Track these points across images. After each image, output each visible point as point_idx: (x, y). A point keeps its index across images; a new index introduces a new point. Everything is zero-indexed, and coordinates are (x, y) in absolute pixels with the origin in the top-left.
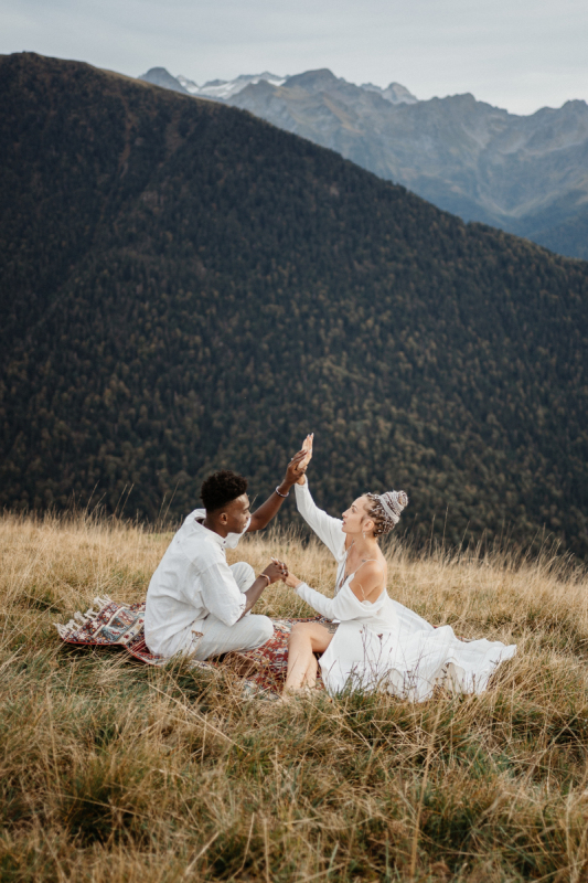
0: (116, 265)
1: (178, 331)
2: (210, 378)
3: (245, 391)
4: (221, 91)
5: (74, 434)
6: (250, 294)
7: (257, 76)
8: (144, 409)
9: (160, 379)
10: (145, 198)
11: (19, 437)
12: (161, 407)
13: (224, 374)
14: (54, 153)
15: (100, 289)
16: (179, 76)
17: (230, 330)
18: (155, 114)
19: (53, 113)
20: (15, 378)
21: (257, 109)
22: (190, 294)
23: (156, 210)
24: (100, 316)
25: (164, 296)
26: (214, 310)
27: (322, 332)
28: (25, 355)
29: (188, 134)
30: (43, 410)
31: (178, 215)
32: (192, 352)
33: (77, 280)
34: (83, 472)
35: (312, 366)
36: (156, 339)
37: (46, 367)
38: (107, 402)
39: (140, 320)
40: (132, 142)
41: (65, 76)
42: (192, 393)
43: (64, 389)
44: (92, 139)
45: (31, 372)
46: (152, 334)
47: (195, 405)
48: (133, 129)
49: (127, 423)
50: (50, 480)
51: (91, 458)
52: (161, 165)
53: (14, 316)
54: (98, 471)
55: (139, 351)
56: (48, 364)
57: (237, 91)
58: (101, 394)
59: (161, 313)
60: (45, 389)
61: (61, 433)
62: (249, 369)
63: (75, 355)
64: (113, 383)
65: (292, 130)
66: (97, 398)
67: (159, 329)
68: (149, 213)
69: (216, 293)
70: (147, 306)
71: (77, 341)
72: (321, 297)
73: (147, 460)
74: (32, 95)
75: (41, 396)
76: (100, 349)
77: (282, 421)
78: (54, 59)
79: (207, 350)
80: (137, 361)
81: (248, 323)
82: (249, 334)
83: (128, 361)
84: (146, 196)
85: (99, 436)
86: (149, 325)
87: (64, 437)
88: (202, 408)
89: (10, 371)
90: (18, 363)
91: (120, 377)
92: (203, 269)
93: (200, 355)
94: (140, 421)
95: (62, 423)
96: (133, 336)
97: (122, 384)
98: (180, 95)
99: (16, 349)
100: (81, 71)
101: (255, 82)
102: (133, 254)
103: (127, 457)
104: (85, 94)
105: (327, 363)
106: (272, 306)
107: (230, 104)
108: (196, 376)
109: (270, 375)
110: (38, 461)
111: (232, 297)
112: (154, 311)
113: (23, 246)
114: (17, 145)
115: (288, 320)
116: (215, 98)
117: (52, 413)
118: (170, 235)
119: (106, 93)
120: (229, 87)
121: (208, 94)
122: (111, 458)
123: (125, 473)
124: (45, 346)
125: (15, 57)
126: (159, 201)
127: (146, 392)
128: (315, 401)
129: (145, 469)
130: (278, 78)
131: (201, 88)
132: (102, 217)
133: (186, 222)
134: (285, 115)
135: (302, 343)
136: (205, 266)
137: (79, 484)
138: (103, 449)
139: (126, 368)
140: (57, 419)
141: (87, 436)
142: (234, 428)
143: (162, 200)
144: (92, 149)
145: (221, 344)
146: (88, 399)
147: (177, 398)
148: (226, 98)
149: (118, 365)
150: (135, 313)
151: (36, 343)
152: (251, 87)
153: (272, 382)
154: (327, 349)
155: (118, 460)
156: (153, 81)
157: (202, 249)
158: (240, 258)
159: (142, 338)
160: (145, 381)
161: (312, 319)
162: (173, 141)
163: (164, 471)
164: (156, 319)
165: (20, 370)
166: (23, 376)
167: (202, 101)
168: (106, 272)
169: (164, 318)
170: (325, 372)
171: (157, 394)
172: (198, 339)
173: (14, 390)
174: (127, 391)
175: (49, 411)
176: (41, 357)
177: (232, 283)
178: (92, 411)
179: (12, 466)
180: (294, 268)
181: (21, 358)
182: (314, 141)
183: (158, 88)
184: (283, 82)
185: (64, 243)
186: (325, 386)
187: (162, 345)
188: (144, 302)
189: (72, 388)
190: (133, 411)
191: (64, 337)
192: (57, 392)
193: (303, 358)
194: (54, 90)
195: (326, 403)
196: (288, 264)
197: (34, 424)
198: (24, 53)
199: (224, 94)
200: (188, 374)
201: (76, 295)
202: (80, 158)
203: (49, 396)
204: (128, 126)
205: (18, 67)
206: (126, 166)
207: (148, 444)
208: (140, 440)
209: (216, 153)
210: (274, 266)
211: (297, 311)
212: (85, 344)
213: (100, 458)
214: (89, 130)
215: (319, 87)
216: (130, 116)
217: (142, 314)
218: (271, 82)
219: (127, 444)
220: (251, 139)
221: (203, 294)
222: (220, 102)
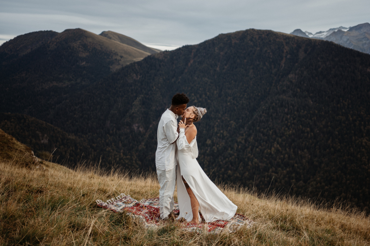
0: (278, 101)
1: (301, 126)
2: (313, 145)
3: (328, 150)
4: (322, 35)
5: (260, 164)
6: (330, 112)
7: (337, 28)
8: (286, 156)
9: (293, 145)
10: (290, 77)
11: (241, 164)
12: (293, 155)
13: (319, 143)
14: (258, 63)
15: (271, 110)
16: (306, 32)
17: (322, 126)
18: (295, 46)
19: (258, 49)
20: (241, 142)
21: (336, 40)
22: (306, 112)
23: (294, 81)
24: (271, 120)
25: (296, 113)
26: (315, 118)
27: (362, 127)
28: (244, 134)
29: (308, 52)
30: (250, 155)
31: (302, 83)
32: (306, 134)
33: (263, 107)
34: (263, 179)
35: (357, 141)
36: (292, 129)
37: (251, 139)
38: (272, 153)
39: (286, 122)
40: (286, 57)
41: (263, 36)
42: (306, 150)
43: (257, 147)
44: (271, 57)
45: (246, 140)
46: (290, 127)
47: (307, 155)
48: (287, 52)
49: (280, 160)
50: (251, 181)
51: (266, 174)
52: (296, 64)
53: (241, 120)
54: (269, 179)
55: (285, 134)
56: (252, 138)
57: (329, 35)
58: (270, 149)
59: (294, 119)
60: (250, 147)
61: (255, 163)
62: (329, 142)
63: (262, 135)
64: (275, 145)
65: (351, 48)
66: (269, 151)
67: (293, 125)
68: (291, 82)
69: (316, 112)
70: (289, 116)
71: (262, 129)
72: (362, 113)
73: (287, 176)
74: (252, 43)
75: (249, 149)
76: (271, 133)
77: (344, 163)
78: (260, 30)
79: (312, 134)
80: (284, 137)
81: (329, 123)
82: (329, 127)
83: (281, 137)
84: (290, 76)
85: (269, 165)
86: (289, 124)
87: (256, 165)
88: (310, 156)
89: (239, 140)
90: (241, 137)
91: (278, 143)
92: (312, 102)
93: (309, 135)
94: (285, 160)
95: (256, 160)
96: (283, 128)
97: (278, 146)
98: (305, 38)
99: (241, 132)
100: (269, 34)
101: (336, 31)
102: (285, 97)
103: (279, 174)
104: (270, 41)
105: (365, 140)
106: (340, 117)
107: (325, 40)
108: (307, 144)
109: (339, 144)
110: (247, 173)
111: (323, 113)
112: (292, 118)
113: (245, 96)
114: (245, 61)
115: (347, 122)
116: (319, 38)
117: (253, 156)
118: (299, 90)
119: (278, 40)
120: (325, 34)
121: (317, 37)
122: (273, 174)
123: (279, 180)
124: (251, 131)
125: (247, 31)
126: (295, 77)
127: (287, 149)
128: (359, 156)
129: (287, 179)
130: (346, 28)
131: (314, 35)
132: (273, 84)
133: (305, 85)
134: (348, 42)
135: (353, 132)
136: (312, 101)
137: (261, 183)
138: (271, 170)
139: (280, 140)
140: (254, 158)
141: (265, 165)
142: (323, 165)
143: (296, 77)
144: (271, 60)
145: (318, 131)
146: (266, 151)
147: (299, 152)
148: (323, 38)
149: (277, 139)
150: (284, 119)
151: (248, 130)
152: (334, 32)
153: (339, 147)
154: (364, 134)
155: (276, 175)
156: (295, 34)
157: (311, 95)
158: (327, 98)
159: (287, 129)
160: (287, 145)
161: (358, 122)
162: (302, 55)
163: (294, 180)
164: (292, 122)
165: (242, 139)
166: (243, 142)
167: (313, 40)
168: (274, 104)
169: (295, 121)
170: (364, 144)
171: (292, 150)
172: (308, 129)
173: (240, 147)
174: (280, 148)
175: (251, 155)
176: (249, 135)
177: (323, 108)
178: (267, 156)
179: (238, 175)
180: (350, 101)
181: (243, 135)
182: (361, 51)
183: (297, 37)
184: (348, 29)
185: (259, 94)
186: (364, 150)
187: (294, 131)
188: (288, 115)
189: (260, 147)
190: (282, 156)
191: (258, 128)
192: (255, 148)
193: (353, 137)
194: (259, 41)
195: (364, 157)
196: (348, 100)
197: (246, 159)
198: (250, 29)
199: (323, 36)
200: (304, 143)
201: (263, 113)
202: (267, 64)
203: (252, 150)
204: (285, 51)
205: (248, 34)
206: (283, 65)
207: (288, 169)
208: (285, 168)
209: (319, 58)
210: (341, 101)
211: (351, 119)
212: (265, 131)
213: (269, 174)
214: (271, 53)
215: (363, 30)
216: (286, 47)
217: (287, 120)
218: (343, 30)
219: (280, 169)
220: (333, 52)
221: (311, 112)
222: (321, 39)
